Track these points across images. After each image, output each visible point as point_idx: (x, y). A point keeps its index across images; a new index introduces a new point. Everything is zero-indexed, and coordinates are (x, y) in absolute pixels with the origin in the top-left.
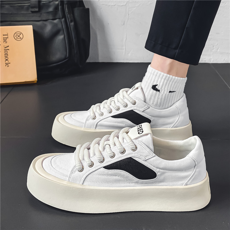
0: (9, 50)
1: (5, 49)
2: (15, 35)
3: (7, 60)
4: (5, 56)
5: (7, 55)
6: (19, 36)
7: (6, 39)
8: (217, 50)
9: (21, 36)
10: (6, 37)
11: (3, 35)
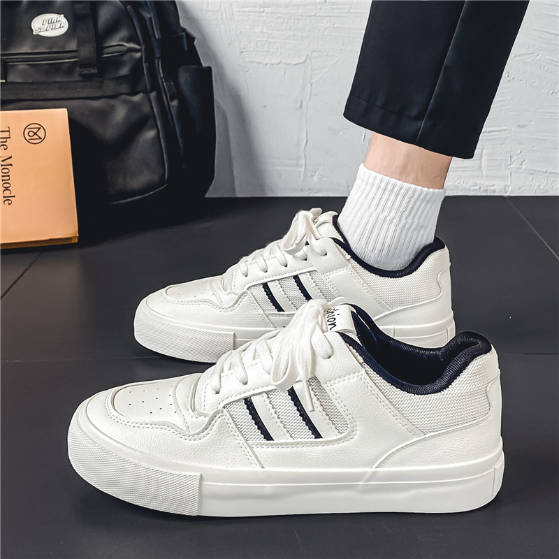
1: (3, 163)
2: (27, 131)
3: (7, 189)
4: (3, 180)
5: (8, 178)
6: (35, 134)
7: (5, 140)
8: (522, 164)
9: (41, 133)
10: (6, 135)
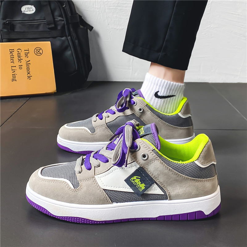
0: (30, 64)
1: (27, 63)
2: (35, 50)
3: (29, 73)
4: (27, 70)
5: (29, 69)
6: (39, 51)
7: (27, 54)
9: (41, 51)
10: (27, 52)
11: (25, 50)
